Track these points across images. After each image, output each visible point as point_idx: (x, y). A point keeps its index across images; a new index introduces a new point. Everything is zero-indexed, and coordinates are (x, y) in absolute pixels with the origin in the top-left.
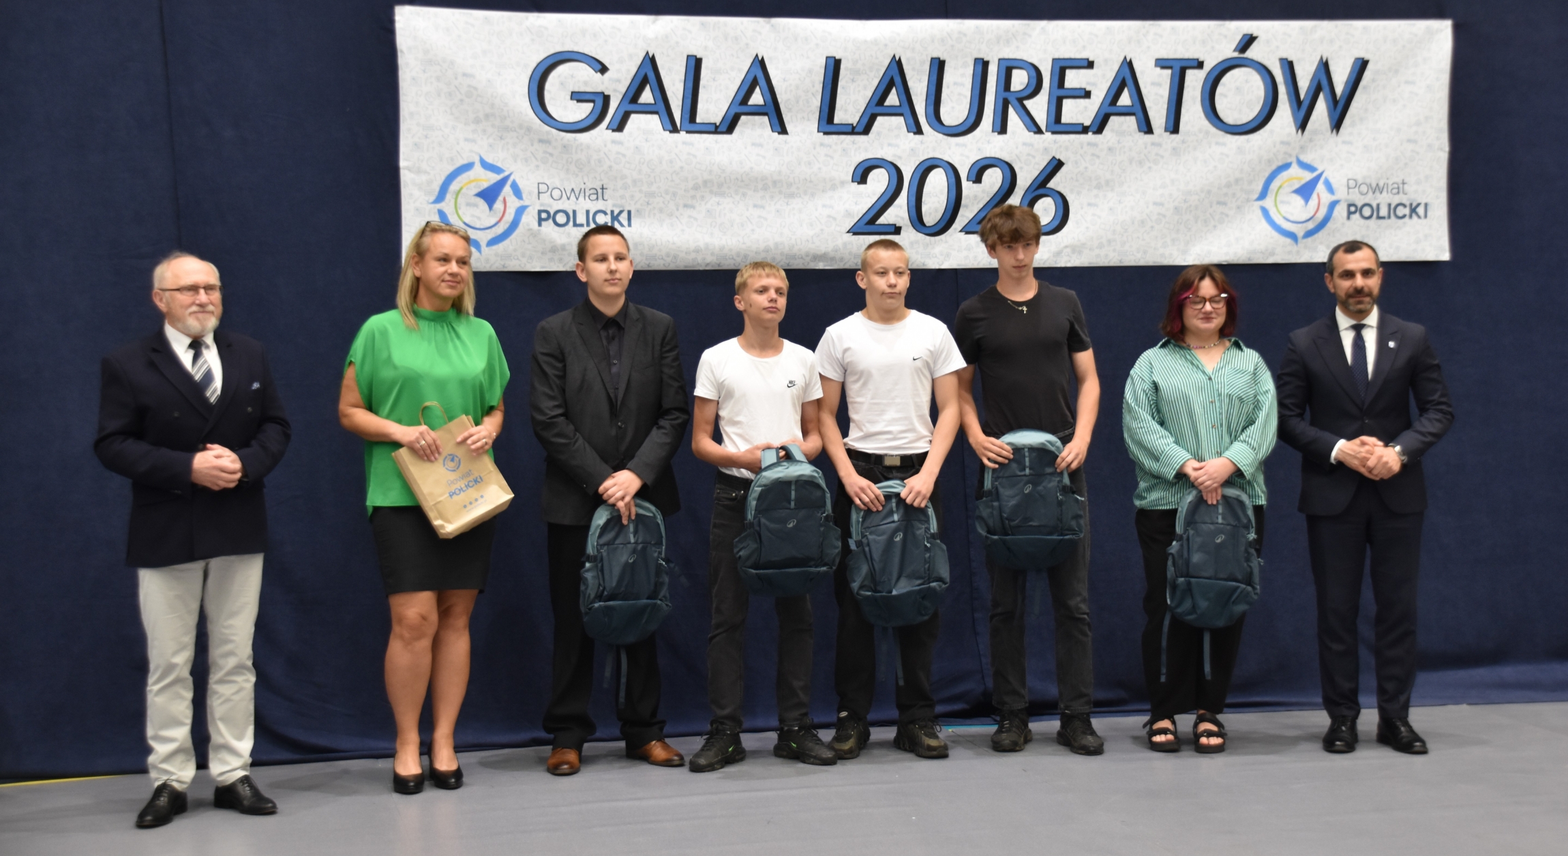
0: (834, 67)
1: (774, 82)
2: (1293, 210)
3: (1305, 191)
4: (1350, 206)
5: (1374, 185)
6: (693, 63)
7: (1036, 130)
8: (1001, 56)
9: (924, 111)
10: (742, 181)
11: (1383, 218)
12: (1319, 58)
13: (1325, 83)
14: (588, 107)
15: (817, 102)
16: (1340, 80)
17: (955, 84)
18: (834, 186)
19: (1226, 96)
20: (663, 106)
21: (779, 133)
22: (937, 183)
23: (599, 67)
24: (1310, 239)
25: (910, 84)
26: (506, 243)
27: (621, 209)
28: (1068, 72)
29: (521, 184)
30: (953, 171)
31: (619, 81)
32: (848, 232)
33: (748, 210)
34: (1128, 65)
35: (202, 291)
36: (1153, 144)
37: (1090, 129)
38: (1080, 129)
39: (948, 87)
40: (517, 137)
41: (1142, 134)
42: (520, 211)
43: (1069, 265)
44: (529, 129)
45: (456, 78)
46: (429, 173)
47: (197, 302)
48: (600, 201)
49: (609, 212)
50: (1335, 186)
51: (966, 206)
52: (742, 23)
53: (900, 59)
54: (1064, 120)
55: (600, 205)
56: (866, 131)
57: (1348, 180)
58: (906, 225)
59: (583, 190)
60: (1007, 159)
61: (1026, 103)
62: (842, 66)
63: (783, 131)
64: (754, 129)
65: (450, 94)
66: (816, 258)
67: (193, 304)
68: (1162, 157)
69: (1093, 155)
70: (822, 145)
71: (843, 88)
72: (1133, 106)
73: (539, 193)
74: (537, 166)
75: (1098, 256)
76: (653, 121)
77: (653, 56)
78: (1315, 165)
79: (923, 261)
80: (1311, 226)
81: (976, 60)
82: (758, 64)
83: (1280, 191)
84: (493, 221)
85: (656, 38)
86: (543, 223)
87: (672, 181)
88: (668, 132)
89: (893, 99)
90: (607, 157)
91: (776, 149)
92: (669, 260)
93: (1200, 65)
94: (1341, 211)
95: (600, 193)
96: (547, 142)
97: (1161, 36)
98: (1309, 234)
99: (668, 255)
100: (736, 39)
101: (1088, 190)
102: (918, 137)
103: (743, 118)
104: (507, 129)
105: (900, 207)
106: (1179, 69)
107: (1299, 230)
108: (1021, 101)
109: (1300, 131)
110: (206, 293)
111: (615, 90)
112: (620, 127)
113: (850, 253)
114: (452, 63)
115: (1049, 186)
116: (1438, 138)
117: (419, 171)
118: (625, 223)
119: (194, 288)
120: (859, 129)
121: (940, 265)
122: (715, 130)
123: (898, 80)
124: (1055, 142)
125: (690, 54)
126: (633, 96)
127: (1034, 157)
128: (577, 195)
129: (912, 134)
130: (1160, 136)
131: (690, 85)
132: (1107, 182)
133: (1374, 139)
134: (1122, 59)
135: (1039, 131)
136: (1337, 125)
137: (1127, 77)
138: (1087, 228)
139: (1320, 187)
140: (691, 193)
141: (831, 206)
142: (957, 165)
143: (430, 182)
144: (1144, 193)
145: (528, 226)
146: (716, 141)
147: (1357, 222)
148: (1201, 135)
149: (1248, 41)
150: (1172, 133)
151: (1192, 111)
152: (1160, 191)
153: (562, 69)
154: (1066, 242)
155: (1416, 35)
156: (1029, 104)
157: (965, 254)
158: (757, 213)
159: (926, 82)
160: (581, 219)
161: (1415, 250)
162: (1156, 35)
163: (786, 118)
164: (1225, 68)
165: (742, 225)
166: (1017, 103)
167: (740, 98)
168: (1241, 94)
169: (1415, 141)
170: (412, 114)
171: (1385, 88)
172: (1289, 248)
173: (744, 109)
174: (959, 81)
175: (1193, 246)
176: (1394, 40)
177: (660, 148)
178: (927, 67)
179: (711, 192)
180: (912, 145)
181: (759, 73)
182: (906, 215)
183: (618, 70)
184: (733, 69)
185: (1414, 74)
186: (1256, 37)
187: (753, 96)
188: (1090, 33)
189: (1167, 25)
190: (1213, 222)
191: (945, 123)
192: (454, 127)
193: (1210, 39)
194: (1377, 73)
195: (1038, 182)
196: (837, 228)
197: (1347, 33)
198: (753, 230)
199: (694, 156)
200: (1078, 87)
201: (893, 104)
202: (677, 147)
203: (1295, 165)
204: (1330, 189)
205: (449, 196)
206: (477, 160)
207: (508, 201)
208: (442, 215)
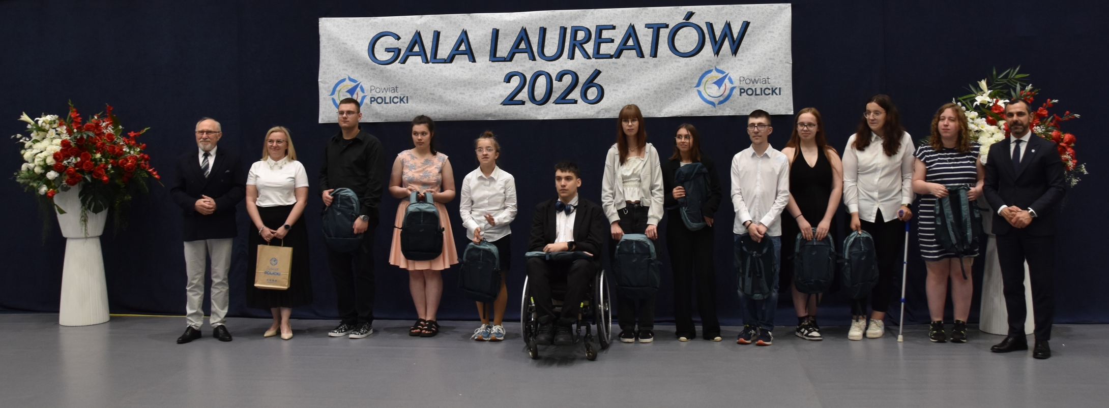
1: (470, 40)
2: (713, 91)
3: (719, 83)
4: (741, 89)
5: (753, 80)
6: (436, 34)
7: (588, 57)
8: (572, 25)
9: (537, 50)
10: (455, 83)
11: (759, 95)
12: (725, 22)
13: (728, 33)
14: (392, 54)
15: (489, 48)
16: (736, 31)
17: (551, 38)
18: (496, 84)
19: (680, 40)
20: (423, 53)
21: (472, 62)
22: (542, 82)
23: (397, 37)
24: (721, 105)
25: (530, 39)
27: (404, 96)
28: (603, 31)
29: (364, 87)
30: (549, 76)
31: (404, 43)
32: (501, 104)
33: (457, 95)
34: (632, 27)
35: (205, 133)
36: (644, 62)
37: (614, 56)
38: (609, 56)
39: (548, 40)
40: (363, 68)
41: (639, 58)
42: (364, 98)
43: (604, 117)
44: (367, 64)
45: (340, 45)
46: (329, 83)
47: (203, 137)
48: (396, 93)
49: (399, 97)
50: (733, 80)
51: (555, 92)
52: (457, 16)
53: (525, 28)
54: (601, 53)
55: (395, 94)
56: (511, 60)
57: (740, 78)
58: (528, 101)
59: (389, 88)
60: (574, 71)
62: (500, 32)
63: (474, 61)
64: (462, 61)
65: (337, 51)
66: (487, 115)
68: (649, 68)
69: (615, 68)
70: (491, 66)
71: (500, 41)
72: (634, 45)
73: (371, 90)
74: (371, 79)
76: (419, 59)
77: (419, 32)
79: (535, 116)
80: (721, 99)
81: (561, 27)
82: (464, 33)
83: (707, 83)
85: (421, 24)
86: (373, 103)
87: (425, 83)
88: (424, 63)
89: (523, 46)
90: (398, 74)
91: (470, 69)
93: (667, 26)
94: (736, 92)
95: (395, 89)
96: (375, 69)
97: (648, 14)
98: (721, 102)
100: (455, 23)
101: (613, 84)
102: (534, 62)
103: (457, 56)
104: (359, 64)
105: (524, 92)
106: (656, 29)
107: (716, 101)
109: (716, 55)
110: (207, 134)
111: (403, 47)
112: (404, 62)
113: (502, 113)
114: (339, 39)
115: (594, 82)
116: (785, 58)
117: (325, 83)
118: (406, 102)
119: (202, 132)
120: (508, 59)
121: (544, 118)
122: (445, 61)
123: (525, 37)
124: (597, 62)
125: (435, 30)
126: (410, 49)
128: (386, 90)
129: (531, 61)
130: (648, 58)
131: (435, 43)
132: (622, 80)
133: (753, 58)
134: (629, 25)
135: (589, 58)
136: (735, 52)
137: (632, 32)
138: (612, 101)
139: (727, 80)
140: (433, 88)
141: (494, 93)
142: (551, 74)
143: (329, 87)
144: (640, 84)
145: (367, 104)
146: (445, 67)
147: (745, 97)
148: (668, 58)
149: (690, 15)
150: (653, 57)
151: (663, 47)
152: (648, 84)
153: (382, 39)
154: (602, 107)
155: (774, 10)
156: (585, 46)
157: (555, 113)
158: (461, 96)
159: (538, 38)
160: (388, 100)
161: (775, 110)
162: (645, 13)
163: (475, 55)
164: (679, 27)
165: (454, 102)
166: (579, 46)
167: (456, 48)
168: (687, 39)
169: (774, 59)
170: (323, 60)
171: (758, 34)
172: (711, 109)
173: (457, 52)
174: (553, 37)
175: (665, 108)
176: (763, 13)
177: (420, 70)
178: (538, 31)
179: (441, 88)
180: (531, 65)
181: (464, 37)
182: (527, 96)
183: (405, 39)
184: (453, 36)
185: (773, 28)
186: (694, 13)
187: (461, 46)
188: (614, 14)
189: (651, 9)
190: (674, 98)
191: (546, 55)
192: (339, 65)
193: (672, 15)
194: (754, 27)
195: (589, 81)
196: (496, 103)
197: (739, 10)
198: (459, 104)
199: (434, 73)
200: (608, 37)
201: (523, 48)
202: (427, 69)
203: (714, 71)
204: (731, 81)
205: (336, 93)
206: (347, 77)
207: (359, 93)
208: (334, 100)
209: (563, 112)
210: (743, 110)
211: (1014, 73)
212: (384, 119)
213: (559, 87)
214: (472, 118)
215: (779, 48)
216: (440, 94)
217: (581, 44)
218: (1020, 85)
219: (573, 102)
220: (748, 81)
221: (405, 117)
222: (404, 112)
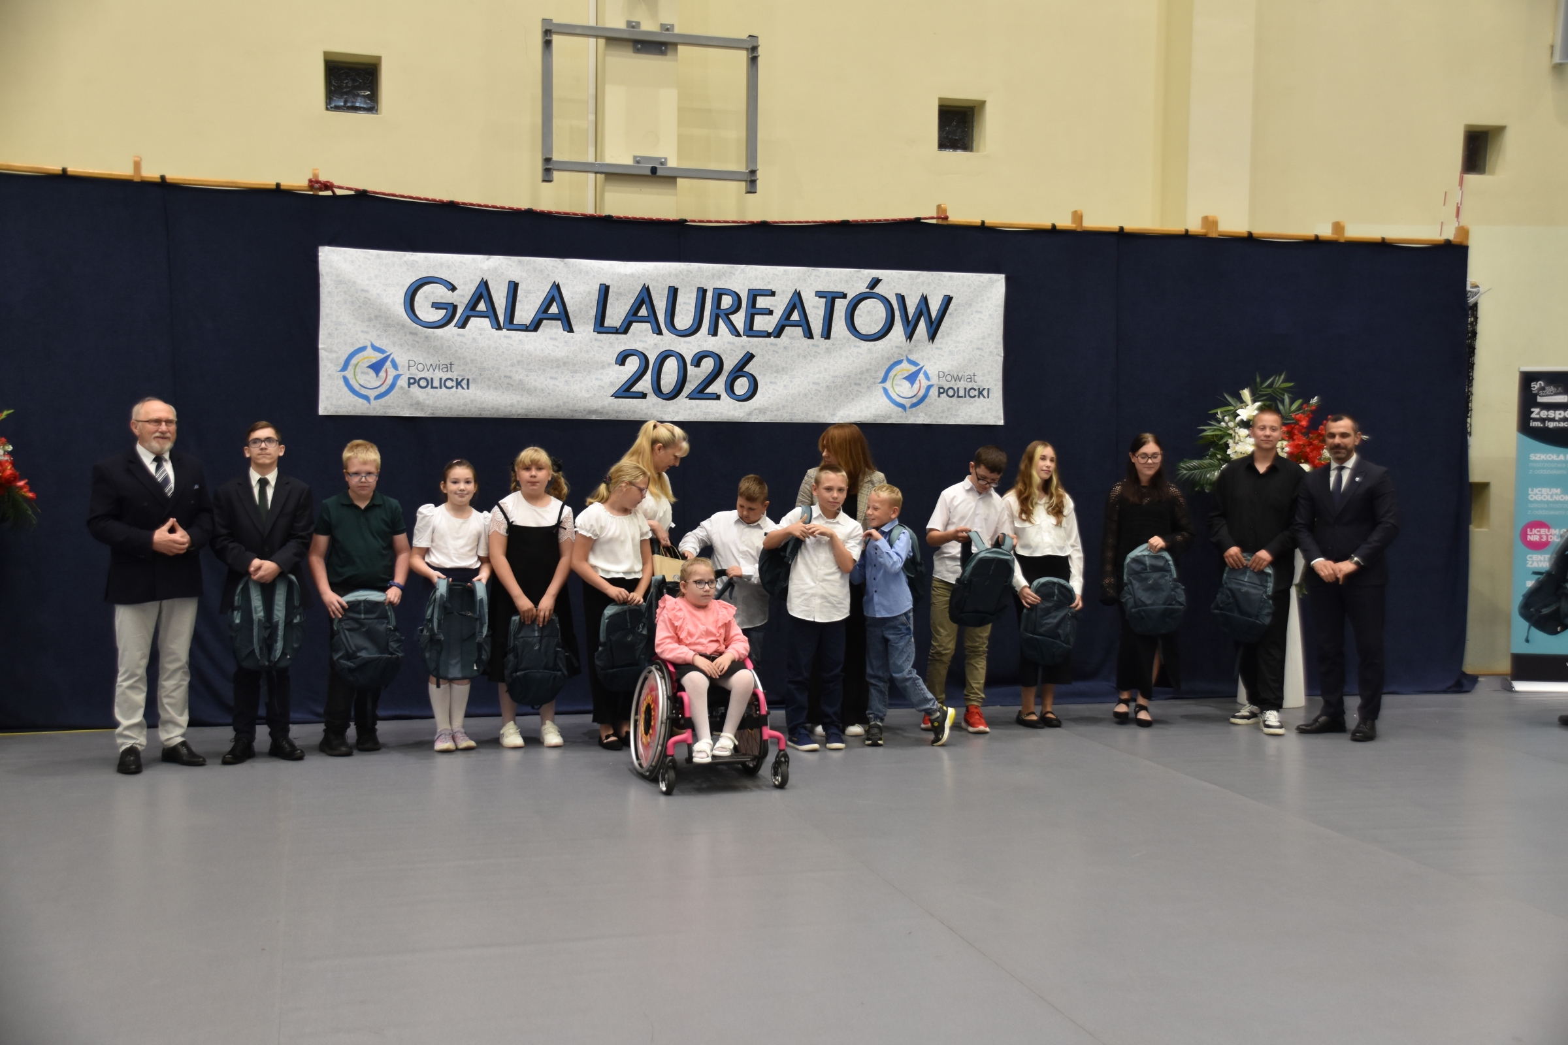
0: (605, 291)
1: (565, 299)
2: (904, 390)
3: (912, 378)
4: (940, 388)
5: (955, 376)
6: (512, 286)
7: (736, 334)
8: (715, 287)
9: (664, 320)
10: (543, 362)
11: (962, 397)
12: (921, 295)
13: (925, 310)
14: (443, 312)
15: (593, 312)
16: (934, 308)
17: (684, 303)
18: (603, 366)
19: (861, 316)
20: (492, 314)
21: (568, 332)
22: (671, 365)
23: (452, 287)
25: (655, 302)
26: (387, 398)
27: (463, 378)
28: (758, 298)
29: (398, 360)
30: (681, 359)
31: (463, 296)
32: (612, 396)
33: (546, 380)
34: (798, 294)
35: (163, 424)
36: (813, 345)
37: (772, 335)
38: (766, 334)
39: (680, 305)
40: (396, 331)
41: (806, 339)
42: (397, 377)
43: (756, 421)
44: (403, 326)
45: (357, 293)
46: (337, 352)
47: (160, 430)
48: (449, 373)
49: (455, 379)
50: (930, 376)
51: (690, 382)
52: (545, 262)
53: (648, 286)
54: (755, 328)
55: (449, 375)
56: (626, 332)
57: (939, 373)
58: (650, 393)
59: (438, 365)
60: (717, 353)
61: (730, 316)
62: (610, 290)
63: (571, 330)
64: (552, 330)
65: (353, 302)
66: (591, 412)
67: (157, 431)
68: (819, 353)
70: (596, 340)
71: (611, 304)
72: (800, 321)
73: (409, 366)
74: (408, 350)
75: (776, 415)
76: (486, 322)
77: (487, 280)
78: (918, 362)
80: (915, 400)
81: (698, 288)
82: (555, 287)
83: (896, 378)
84: (378, 384)
85: (489, 269)
86: (411, 386)
87: (497, 360)
88: (495, 330)
89: (643, 312)
90: (454, 344)
91: (566, 342)
92: (493, 411)
93: (844, 296)
94: (934, 392)
95: (449, 367)
96: (416, 334)
97: (819, 277)
98: (914, 405)
99: (493, 408)
100: (541, 271)
101: (770, 374)
102: (659, 336)
103: (544, 321)
104: (389, 325)
105: (646, 381)
106: (831, 298)
107: (907, 403)
108: (727, 315)
109: (908, 341)
110: (166, 425)
111: (461, 302)
112: (463, 325)
113: (613, 410)
114: (354, 283)
115: (744, 370)
116: (996, 348)
117: (331, 351)
118: (465, 387)
119: (158, 421)
120: (621, 330)
122: (526, 328)
123: (647, 300)
124: (749, 342)
125: (511, 280)
126: (472, 306)
127: (735, 351)
128: (434, 368)
129: (655, 335)
130: (818, 340)
131: (511, 299)
132: (783, 369)
133: (956, 347)
134: (794, 291)
135: (738, 335)
136: (932, 337)
137: (797, 302)
138: (769, 397)
139: (921, 376)
140: (510, 368)
141: (601, 380)
142: (684, 356)
143: (338, 358)
144: (807, 376)
145: (402, 388)
146: (527, 336)
147: (945, 399)
148: (845, 341)
149: (876, 282)
150: (826, 339)
151: (839, 324)
152: (817, 376)
153: (426, 288)
154: (755, 406)
155: (983, 283)
156: (732, 317)
157: (689, 411)
158: (552, 382)
159: (665, 302)
160: (436, 384)
161: (981, 418)
162: (816, 276)
163: (573, 322)
164: (861, 298)
165: (542, 390)
166: (724, 317)
167: (543, 308)
168: (871, 316)
169: (982, 349)
170: (327, 315)
171: (963, 315)
172: (900, 414)
173: (545, 316)
174: (687, 301)
175: (839, 411)
176: (969, 286)
177: (489, 339)
178: (666, 292)
179: (522, 368)
180: (656, 341)
181: (556, 294)
182: (650, 386)
183: (463, 290)
184: (538, 290)
185: (981, 307)
186: (881, 280)
187: (552, 308)
188: (774, 274)
189: (823, 270)
190: (852, 397)
191: (677, 328)
192: (355, 324)
193: (851, 280)
194: (958, 305)
195: (737, 368)
196: (605, 394)
197: (939, 280)
198: (549, 393)
199: (512, 345)
200: (765, 307)
201: (643, 315)
202: (500, 339)
203: (905, 362)
204: (927, 377)
205: (350, 367)
206: (369, 344)
207: (389, 371)
208: (346, 380)
209: (701, 411)
210: (941, 417)
211: (1280, 382)
212: (429, 412)
213: (696, 375)
214: (566, 414)
215: (989, 335)
216: (521, 377)
217: (727, 314)
218: (1289, 398)
219: (715, 397)
220: (949, 378)
221: (463, 410)
222: (462, 402)
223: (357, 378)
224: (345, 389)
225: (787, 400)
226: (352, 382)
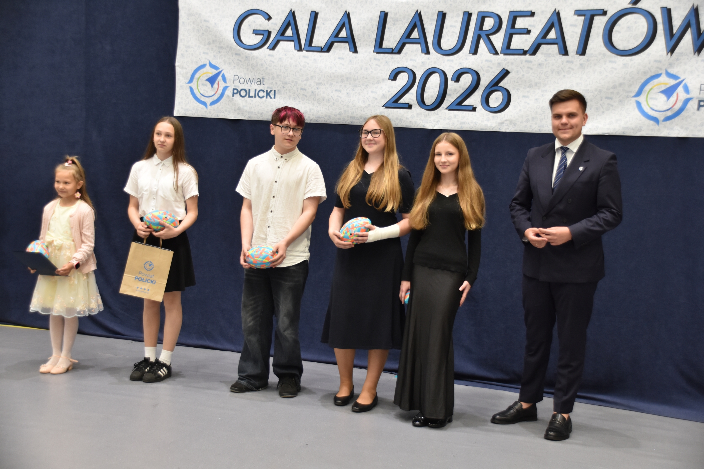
0: (384, 17)
1: (353, 25)
2: (658, 103)
3: (669, 92)
4: (700, 100)
6: (313, 15)
7: (494, 53)
8: (479, 10)
9: (432, 41)
10: (331, 77)
12: (691, 6)
13: (693, 23)
14: (260, 37)
15: (374, 36)
17: (451, 26)
18: (379, 81)
19: (619, 32)
20: (296, 38)
21: (353, 52)
22: (435, 81)
23: (268, 17)
24: (668, 122)
25: (426, 26)
26: (218, 104)
27: (271, 90)
28: (518, 19)
29: (226, 75)
30: (444, 75)
31: (276, 24)
32: (383, 106)
33: (332, 92)
34: (557, 14)
36: (568, 62)
37: (528, 52)
38: (522, 52)
39: (447, 28)
40: (226, 52)
41: (561, 55)
42: (225, 88)
43: (508, 131)
44: (231, 48)
45: (201, 23)
46: (186, 69)
48: (262, 85)
49: (265, 91)
50: (690, 89)
51: (450, 95)
53: (420, 12)
54: (513, 46)
55: (261, 87)
56: (399, 52)
57: (701, 85)
58: (415, 104)
59: (254, 79)
60: (475, 69)
61: (491, 37)
62: (389, 17)
63: (356, 51)
64: (341, 50)
65: (198, 30)
68: (573, 69)
70: (375, 59)
71: (388, 28)
72: (556, 39)
73: (234, 80)
74: (235, 67)
75: (525, 126)
76: (291, 45)
77: (294, 11)
78: (679, 76)
79: (423, 124)
80: (669, 113)
81: (465, 12)
82: (346, 16)
83: (651, 91)
84: (213, 93)
86: (235, 95)
87: (296, 76)
88: (297, 51)
89: (415, 35)
90: (266, 63)
91: (350, 61)
93: (604, 13)
94: (692, 105)
95: (261, 81)
96: (240, 55)
98: (668, 119)
100: (336, 2)
101: (524, 88)
102: (427, 56)
103: (335, 44)
104: (222, 48)
105: (412, 94)
106: (589, 17)
107: (661, 116)
108: (488, 36)
109: (669, 54)
111: (274, 29)
112: (273, 48)
114: (200, 15)
115: (500, 85)
117: (183, 68)
118: (272, 97)
120: (396, 51)
121: (433, 127)
122: (321, 50)
123: (418, 24)
124: (505, 60)
125: (313, 10)
126: (282, 32)
127: (492, 68)
128: (251, 82)
129: (424, 54)
130: (573, 56)
131: (311, 26)
132: (536, 84)
134: (553, 10)
135: (496, 53)
136: (699, 51)
137: (555, 21)
138: (520, 110)
139: (680, 89)
140: (305, 82)
141: (376, 92)
142: (446, 72)
143: (187, 73)
145: (228, 96)
146: (320, 56)
148: (600, 56)
150: (581, 55)
151: (596, 41)
153: (250, 18)
154: (508, 118)
156: (492, 38)
157: (448, 121)
158: (337, 94)
159: (434, 26)
160: (252, 94)
163: (358, 44)
164: (621, 15)
165: (329, 100)
166: (485, 37)
167: (335, 34)
168: (630, 31)
170: (183, 39)
172: (653, 127)
173: (337, 39)
174: (454, 24)
177: (291, 59)
178: (435, 17)
179: (314, 82)
180: (423, 60)
181: (346, 21)
182: (415, 99)
183: (276, 19)
184: (333, 18)
187: (342, 32)
191: (443, 48)
192: (199, 47)
195: (493, 83)
196: (378, 104)
198: (334, 103)
199: (308, 63)
200: (523, 27)
201: (415, 37)
202: (300, 58)
203: (663, 75)
204: (687, 90)
205: (195, 80)
206: (208, 63)
207: (220, 83)
208: (191, 89)
209: (458, 121)
212: (247, 116)
214: (347, 121)
219: (471, 108)
222: (270, 109)
223: (199, 88)
224: (191, 97)
225: (536, 113)
226: (196, 91)
